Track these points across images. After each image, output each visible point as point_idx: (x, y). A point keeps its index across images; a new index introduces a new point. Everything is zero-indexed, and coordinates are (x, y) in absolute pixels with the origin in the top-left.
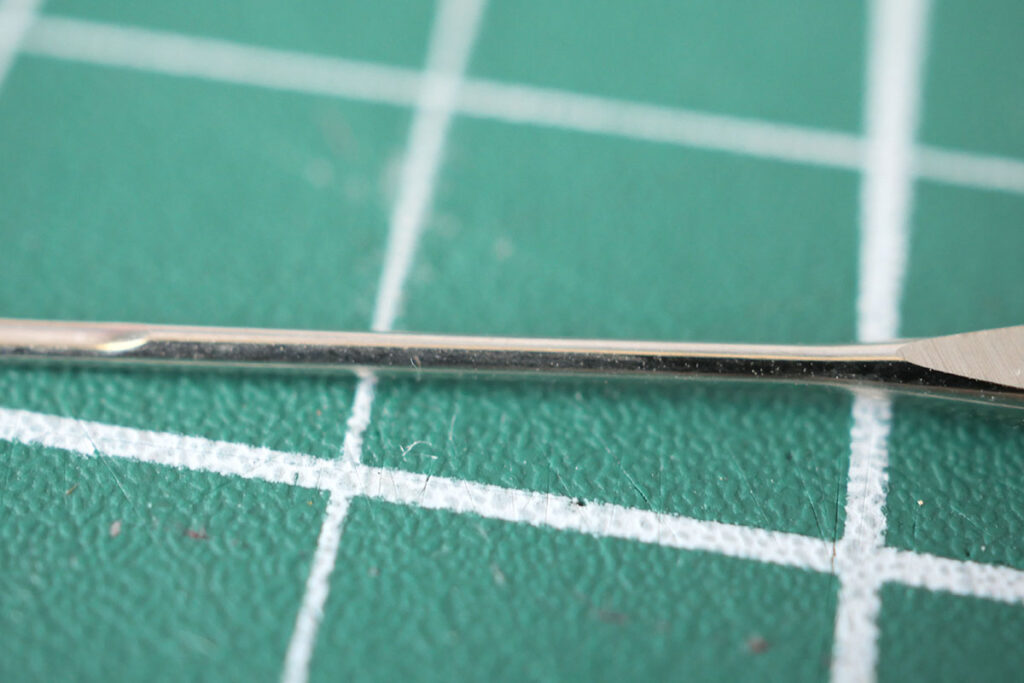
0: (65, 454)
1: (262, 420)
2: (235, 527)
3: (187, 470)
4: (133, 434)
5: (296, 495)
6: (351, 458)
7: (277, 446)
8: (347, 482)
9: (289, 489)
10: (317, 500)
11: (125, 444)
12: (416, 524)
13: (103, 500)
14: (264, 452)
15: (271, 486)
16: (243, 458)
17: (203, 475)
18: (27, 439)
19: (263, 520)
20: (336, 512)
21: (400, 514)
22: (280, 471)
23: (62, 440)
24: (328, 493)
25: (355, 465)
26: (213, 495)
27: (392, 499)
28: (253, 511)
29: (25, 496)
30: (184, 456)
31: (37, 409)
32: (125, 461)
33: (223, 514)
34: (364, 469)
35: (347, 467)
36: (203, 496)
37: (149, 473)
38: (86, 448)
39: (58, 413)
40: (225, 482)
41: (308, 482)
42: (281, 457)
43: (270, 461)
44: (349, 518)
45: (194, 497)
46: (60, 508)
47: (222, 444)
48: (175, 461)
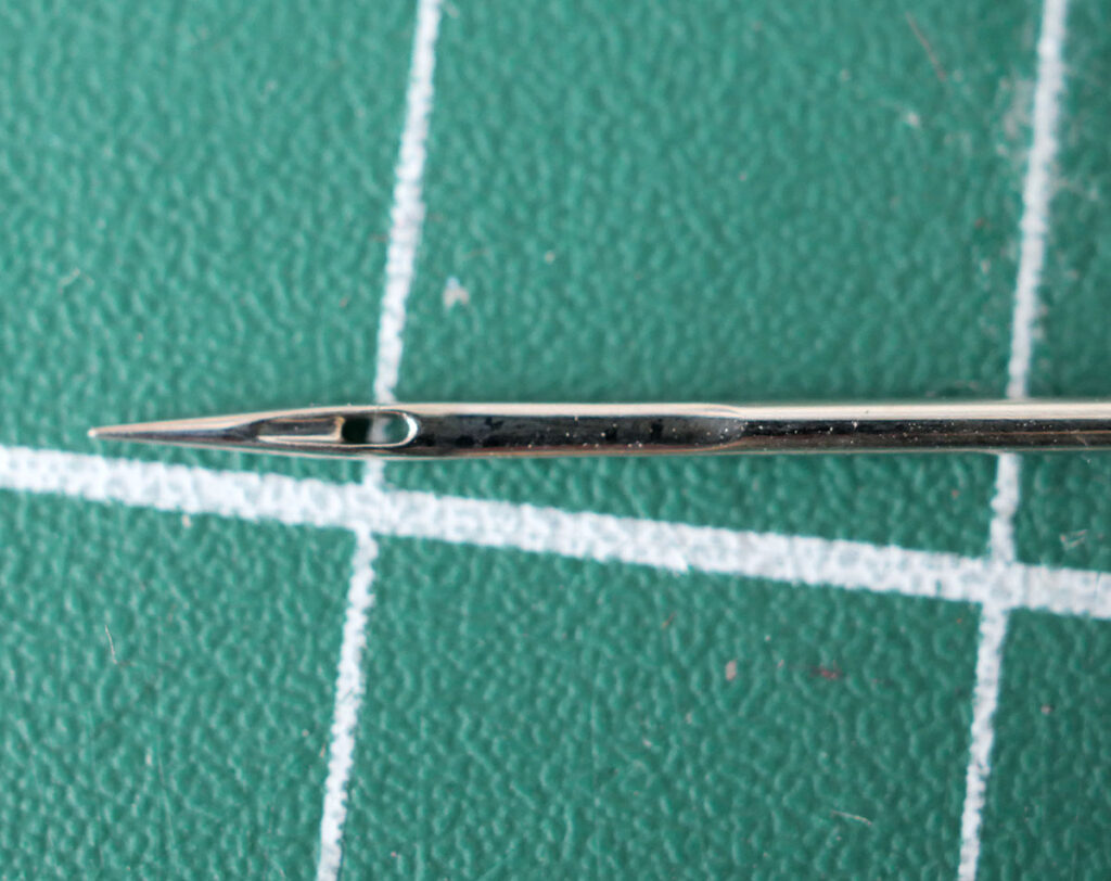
0: (650, 571)
1: (885, 508)
2: (873, 658)
3: (804, 586)
4: (730, 538)
5: (941, 610)
6: (1002, 555)
7: (909, 543)
8: (1000, 590)
9: (931, 605)
10: (966, 616)
11: (723, 552)
12: (1090, 641)
13: (709, 633)
14: (894, 553)
15: (909, 600)
16: (871, 565)
17: (824, 590)
18: (602, 553)
19: (906, 646)
20: (993, 631)
21: (1069, 627)
22: (917, 581)
23: (644, 552)
24: (979, 606)
25: (1008, 564)
26: (840, 616)
27: (1058, 608)
28: (893, 635)
29: (613, 631)
30: (797, 566)
31: (604, 509)
32: (726, 578)
33: (856, 641)
34: (1019, 569)
35: (999, 567)
36: (829, 617)
37: (759, 592)
38: (677, 562)
39: (631, 513)
40: (854, 598)
41: (954, 592)
42: (918, 559)
43: (904, 565)
44: (1009, 638)
45: (817, 621)
46: (659, 646)
47: (841, 546)
48: (787, 573)
